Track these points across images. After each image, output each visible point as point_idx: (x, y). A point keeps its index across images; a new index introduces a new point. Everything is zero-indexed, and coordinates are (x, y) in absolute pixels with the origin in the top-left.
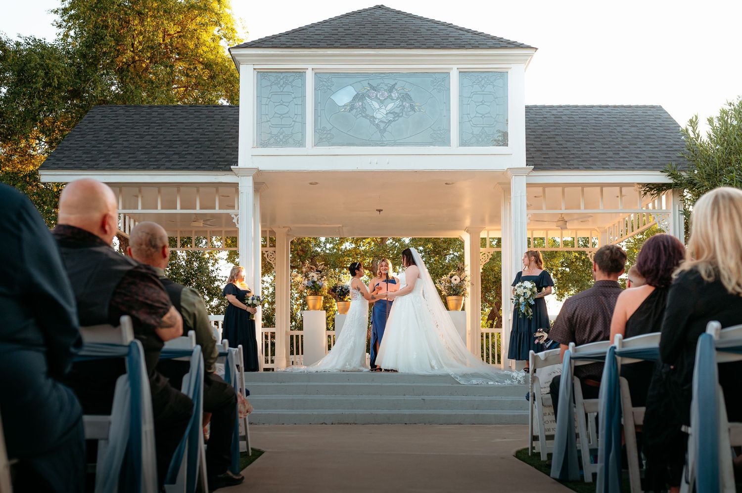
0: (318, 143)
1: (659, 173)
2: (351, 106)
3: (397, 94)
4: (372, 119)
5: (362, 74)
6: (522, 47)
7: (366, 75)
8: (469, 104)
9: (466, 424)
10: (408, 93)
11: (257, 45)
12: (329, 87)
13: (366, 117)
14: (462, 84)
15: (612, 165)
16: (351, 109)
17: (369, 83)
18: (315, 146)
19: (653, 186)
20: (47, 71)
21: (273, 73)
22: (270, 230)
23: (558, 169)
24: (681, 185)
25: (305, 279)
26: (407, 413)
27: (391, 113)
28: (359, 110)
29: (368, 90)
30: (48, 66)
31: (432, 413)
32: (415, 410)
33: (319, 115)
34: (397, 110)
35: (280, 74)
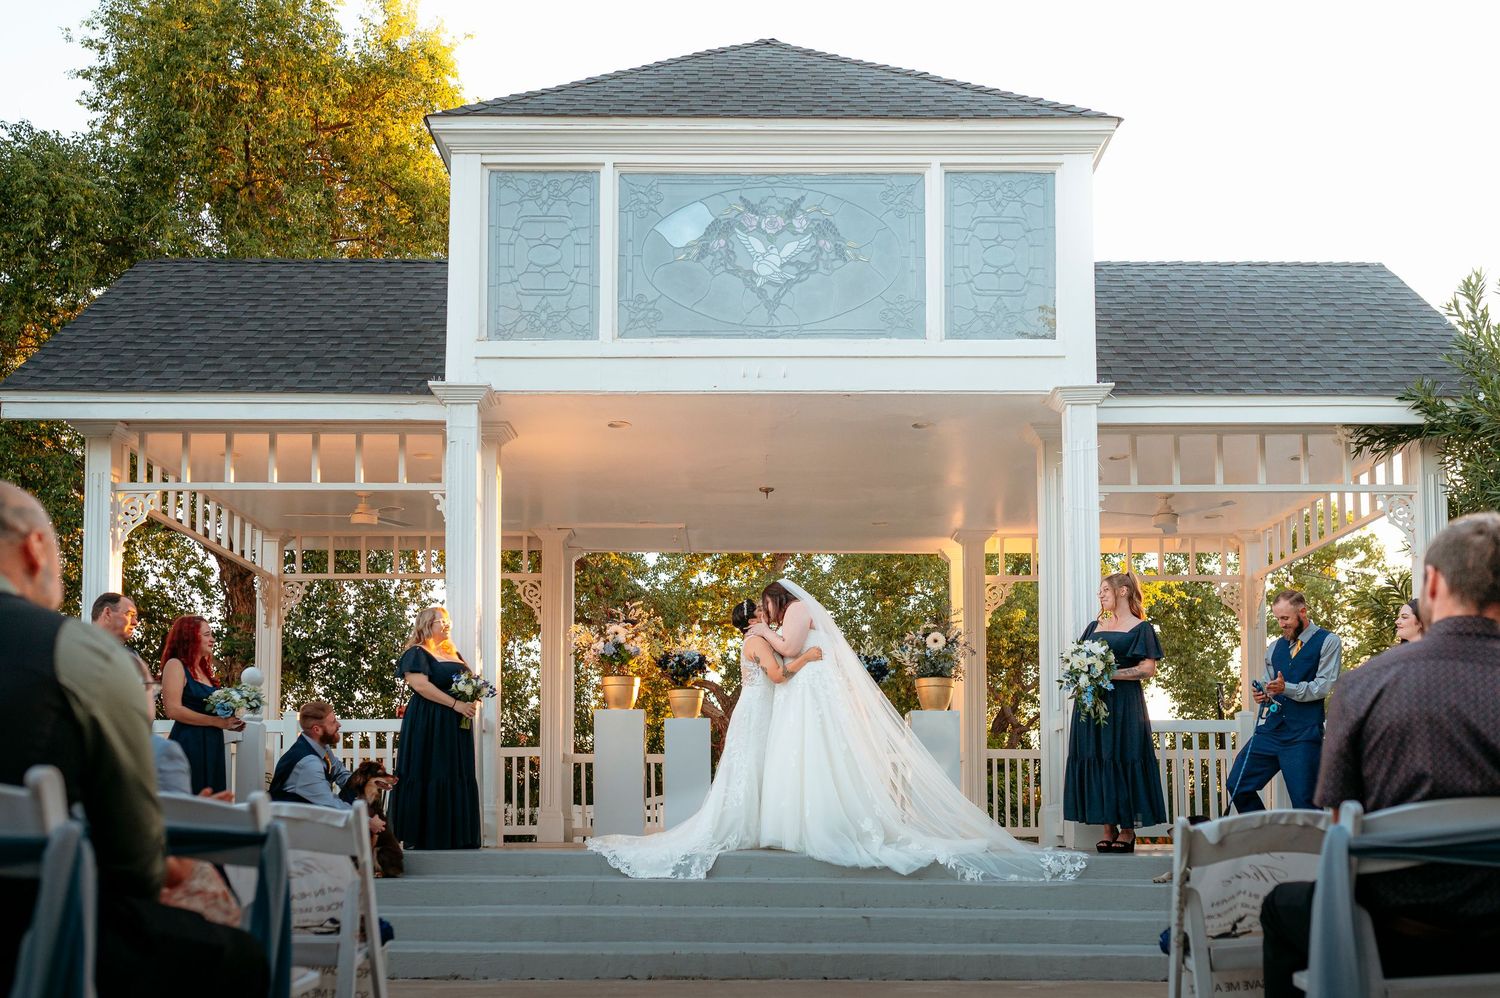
0: (628, 328)
1: (1393, 402)
2: (703, 249)
3: (804, 222)
4: (748, 278)
5: (727, 177)
6: (1088, 117)
7: (735, 179)
8: (967, 245)
9: (969, 979)
10: (831, 219)
11: (490, 110)
12: (652, 206)
13: (735, 271)
14: (952, 200)
15: (1286, 383)
16: (703, 254)
17: (741, 197)
18: (620, 336)
19: (1377, 431)
20: (54, 195)
21: (525, 174)
22: (530, 534)
23: (1167, 394)
24: (1443, 428)
25: (598, 639)
26: (828, 952)
27: (792, 264)
28: (719, 256)
29: (741, 213)
30: (56, 185)
31: (888, 952)
32: (846, 945)
33: (630, 267)
34: (806, 258)
35: (540, 177)
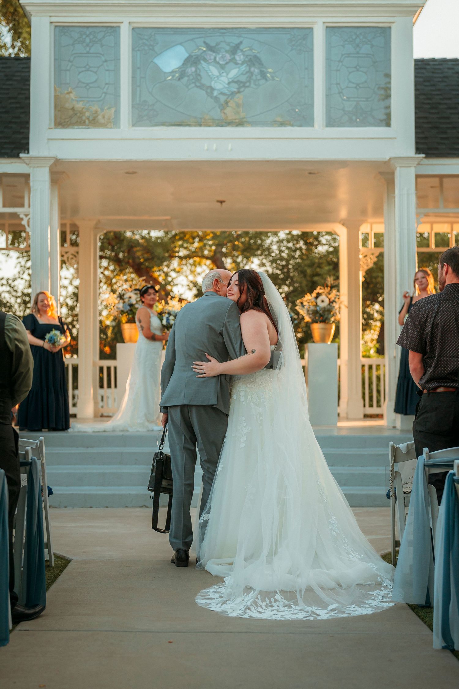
0: (138, 121)
2: (182, 73)
3: (242, 57)
4: (209, 91)
5: (196, 30)
7: (201, 31)
8: (339, 70)
10: (258, 55)
12: (152, 47)
13: (201, 86)
14: (330, 44)
16: (182, 76)
17: (204, 42)
18: (132, 126)
21: (76, 28)
22: (72, 222)
27: (235, 82)
28: (191, 77)
29: (204, 51)
33: (138, 84)
34: (243, 78)
35: (85, 30)
